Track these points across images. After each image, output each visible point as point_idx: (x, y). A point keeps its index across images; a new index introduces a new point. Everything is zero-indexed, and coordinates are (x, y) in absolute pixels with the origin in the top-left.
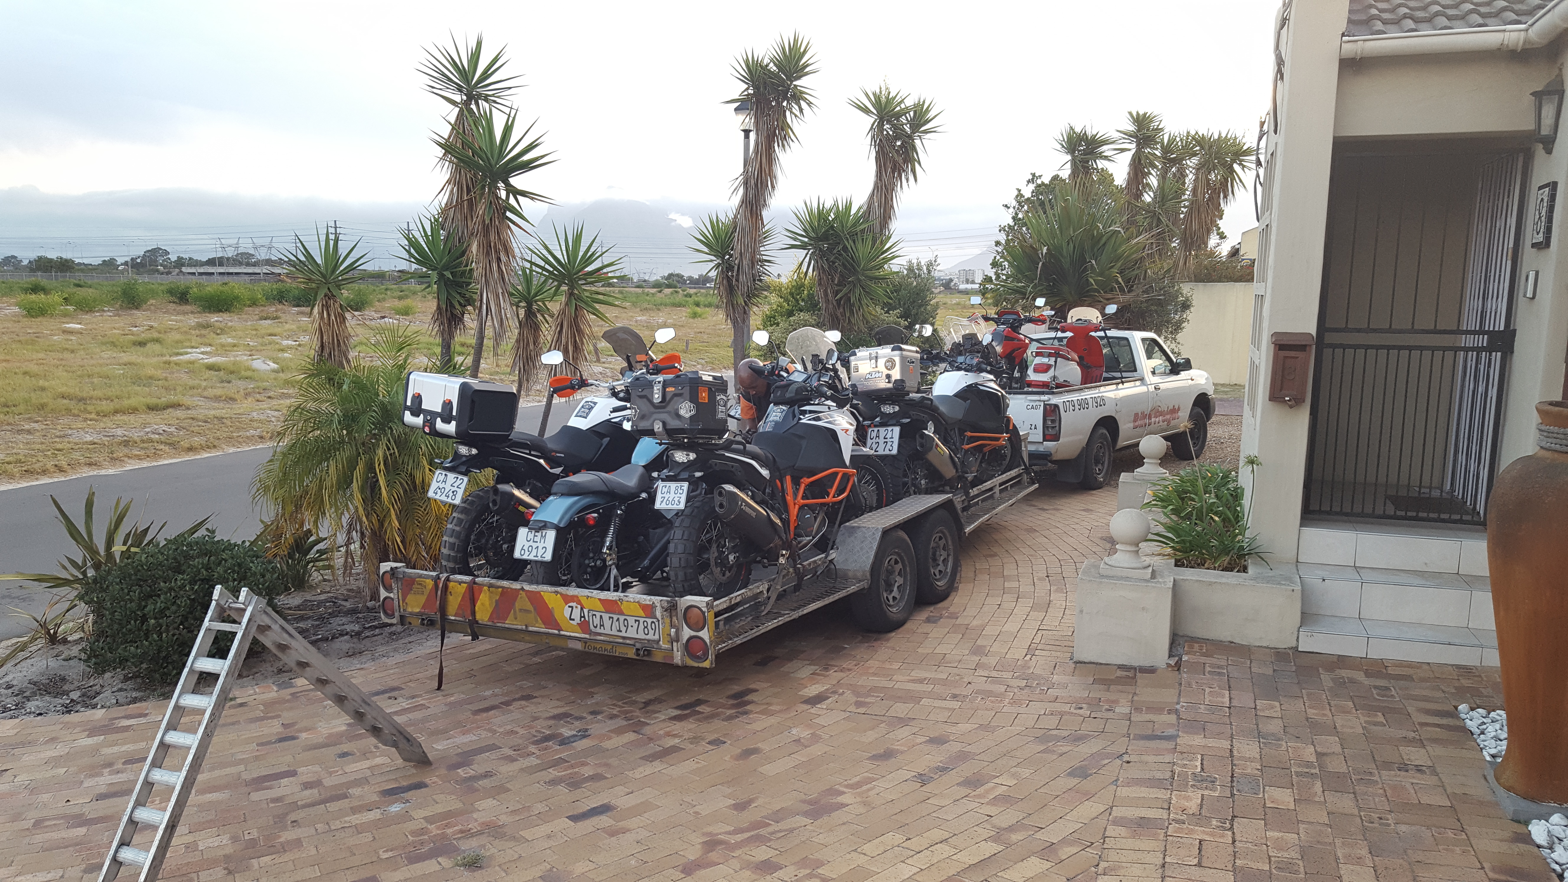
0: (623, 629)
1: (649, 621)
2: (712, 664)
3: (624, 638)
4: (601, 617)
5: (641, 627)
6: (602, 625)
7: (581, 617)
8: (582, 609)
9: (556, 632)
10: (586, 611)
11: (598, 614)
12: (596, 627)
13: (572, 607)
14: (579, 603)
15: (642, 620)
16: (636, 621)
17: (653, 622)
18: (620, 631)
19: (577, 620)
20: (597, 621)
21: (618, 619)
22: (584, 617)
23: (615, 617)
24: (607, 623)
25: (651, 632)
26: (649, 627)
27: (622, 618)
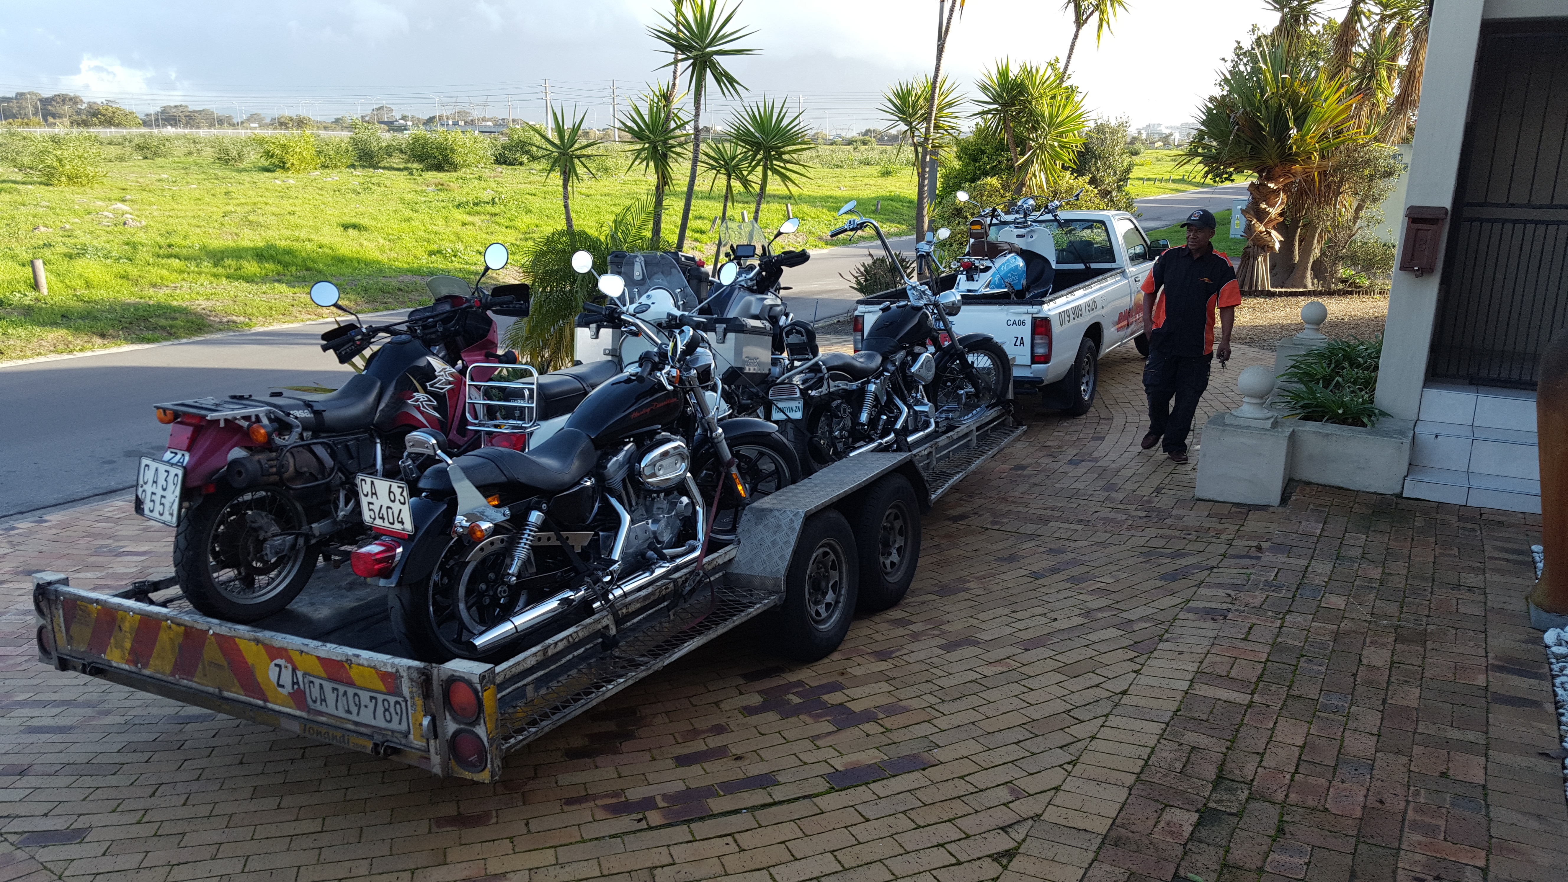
0: (354, 709)
1: (392, 699)
2: (492, 776)
3: (356, 724)
4: (321, 686)
5: (380, 710)
6: (324, 700)
7: (294, 683)
8: (294, 670)
9: (260, 703)
10: (299, 674)
11: (317, 682)
12: (315, 702)
13: (279, 666)
14: (290, 660)
15: (380, 697)
16: (372, 698)
17: (397, 703)
18: (349, 712)
19: (289, 688)
20: (316, 692)
21: (345, 693)
22: (297, 683)
23: (342, 689)
24: (331, 697)
25: (396, 719)
26: (392, 710)
27: (351, 691)
